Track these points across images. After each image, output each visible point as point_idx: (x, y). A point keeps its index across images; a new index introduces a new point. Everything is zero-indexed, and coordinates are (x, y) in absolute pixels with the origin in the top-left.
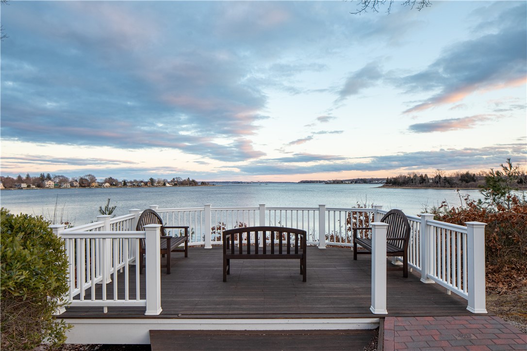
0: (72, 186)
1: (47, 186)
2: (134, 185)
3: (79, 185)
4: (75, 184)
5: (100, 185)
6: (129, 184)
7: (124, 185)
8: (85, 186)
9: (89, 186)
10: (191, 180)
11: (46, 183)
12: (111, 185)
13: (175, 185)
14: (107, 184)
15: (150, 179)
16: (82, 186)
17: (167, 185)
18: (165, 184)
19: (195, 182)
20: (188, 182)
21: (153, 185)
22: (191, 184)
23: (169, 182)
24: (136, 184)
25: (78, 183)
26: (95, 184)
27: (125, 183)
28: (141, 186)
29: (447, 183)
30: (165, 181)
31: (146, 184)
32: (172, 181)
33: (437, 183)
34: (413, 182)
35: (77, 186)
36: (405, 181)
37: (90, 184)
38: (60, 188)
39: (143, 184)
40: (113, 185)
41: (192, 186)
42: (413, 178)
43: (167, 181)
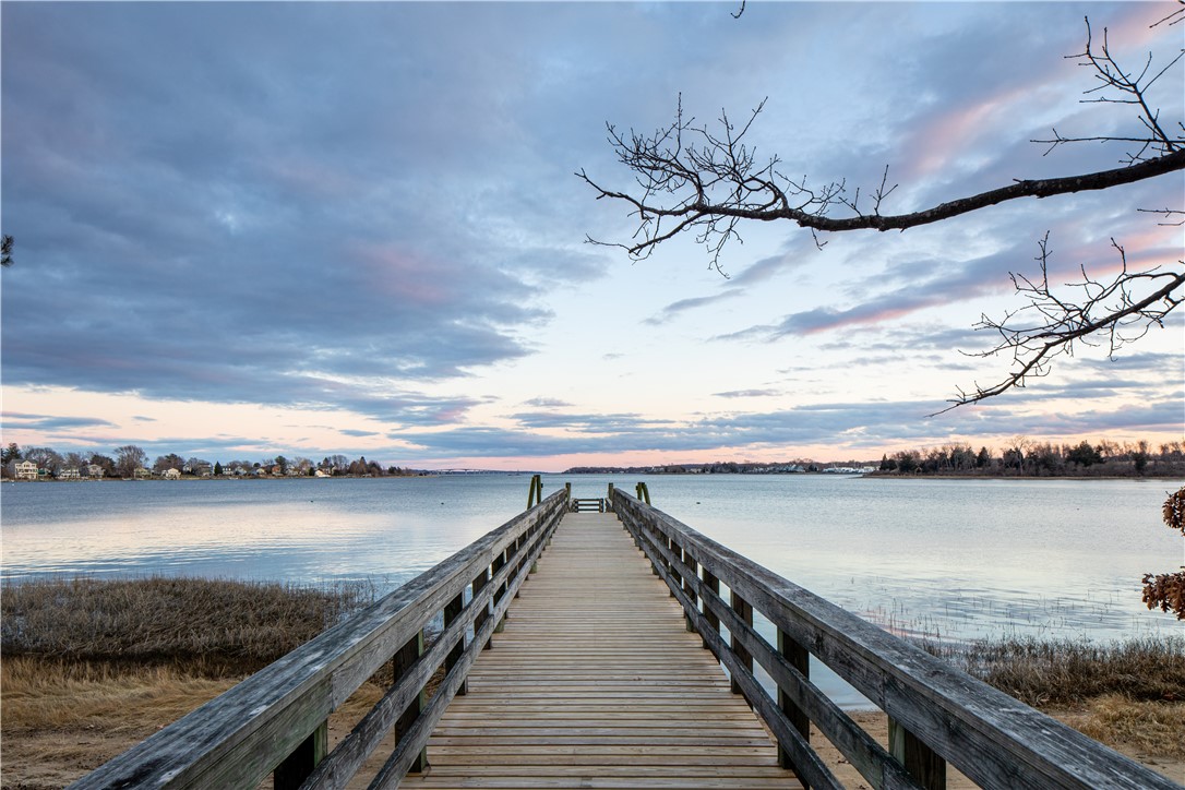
0: (84, 472)
1: (21, 475)
2: (237, 473)
3: (101, 473)
4: (91, 470)
5: (156, 475)
6: (227, 472)
7: (216, 475)
8: (118, 477)
9: (129, 476)
10: (368, 462)
11: (17, 467)
12: (183, 473)
13: (337, 473)
14: (173, 471)
15: (277, 460)
16: (110, 476)
17: (319, 473)
18: (312, 472)
19: (379, 468)
20: (363, 466)
21: (285, 474)
22: (369, 472)
23: (321, 467)
24: (242, 471)
25: (99, 469)
26: (144, 472)
27: (219, 470)
28: (257, 477)
29: (1041, 467)
30: (312, 463)
31: (269, 470)
32: (325, 465)
33: (1015, 466)
34: (953, 465)
35: (98, 476)
36: (936, 462)
37: (132, 470)
38: (57, 480)
39: (261, 471)
40: (188, 473)
41: (374, 476)
42: (953, 455)
43: (316, 465)
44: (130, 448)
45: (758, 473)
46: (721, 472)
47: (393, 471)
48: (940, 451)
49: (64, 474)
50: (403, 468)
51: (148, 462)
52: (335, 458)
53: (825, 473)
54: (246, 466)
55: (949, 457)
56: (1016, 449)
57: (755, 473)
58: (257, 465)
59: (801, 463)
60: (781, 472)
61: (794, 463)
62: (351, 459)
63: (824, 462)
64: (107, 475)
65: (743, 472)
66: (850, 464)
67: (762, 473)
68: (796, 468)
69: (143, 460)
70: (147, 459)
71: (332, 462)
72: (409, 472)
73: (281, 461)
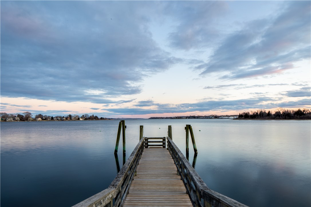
0: (14, 119)
2: (58, 119)
3: (19, 119)
4: (16, 119)
5: (35, 120)
6: (55, 119)
7: (52, 120)
8: (24, 120)
9: (27, 120)
10: (94, 116)
12: (42, 119)
13: (86, 119)
14: (40, 119)
15: (69, 116)
17: (81, 119)
18: (79, 119)
19: (97, 118)
20: (93, 117)
21: (71, 119)
22: (95, 119)
23: (82, 117)
24: (59, 119)
25: (18, 118)
26: (31, 119)
27: (52, 118)
28: (63, 120)
29: (287, 116)
30: (79, 116)
31: (67, 118)
32: (83, 117)
33: (279, 116)
34: (260, 116)
35: (18, 120)
36: (255, 115)
37: (28, 118)
38: (6, 121)
39: (64, 118)
40: (44, 119)
41: (96, 120)
42: (260, 113)
43: (80, 117)
44: (27, 112)
45: (201, 118)
46: (191, 118)
47: (102, 119)
48: (256, 112)
49: (8, 120)
50: (104, 117)
51: (32, 116)
52: (85, 115)
53: (220, 118)
54: (60, 117)
55: (259, 114)
56: (279, 111)
57: (200, 119)
58: (63, 117)
59: (213, 116)
60: (208, 118)
61: (211, 116)
62: (90, 115)
63: (219, 115)
64: (21, 120)
65: (197, 118)
66: (226, 116)
67: (202, 118)
68: (212, 117)
69: (31, 116)
70: (32, 115)
71: (85, 116)
72: (106, 119)
73: (70, 116)
